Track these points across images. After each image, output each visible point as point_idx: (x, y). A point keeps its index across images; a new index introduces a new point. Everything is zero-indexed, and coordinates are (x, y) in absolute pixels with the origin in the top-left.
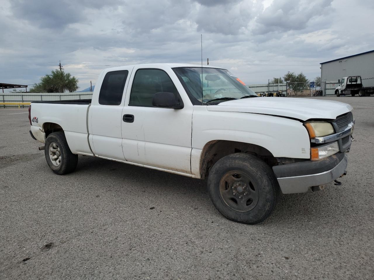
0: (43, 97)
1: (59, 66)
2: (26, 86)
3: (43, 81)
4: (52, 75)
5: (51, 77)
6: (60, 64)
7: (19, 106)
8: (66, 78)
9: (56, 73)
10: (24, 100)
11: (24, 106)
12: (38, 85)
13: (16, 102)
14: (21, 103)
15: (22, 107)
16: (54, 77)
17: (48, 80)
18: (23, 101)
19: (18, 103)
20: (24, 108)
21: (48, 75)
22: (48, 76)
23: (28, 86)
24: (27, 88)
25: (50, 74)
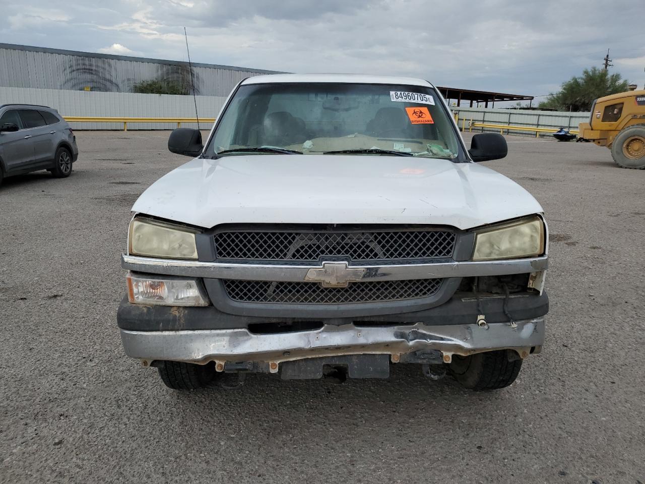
0: (541, 117)
1: (605, 59)
2: (532, 98)
3: (564, 89)
4: (582, 79)
5: (580, 81)
6: (608, 56)
7: (502, 130)
8: (609, 83)
9: (591, 73)
10: (511, 121)
11: (510, 131)
12: (555, 96)
13: (497, 124)
14: (506, 126)
15: (506, 132)
16: (585, 82)
17: (573, 88)
18: (510, 123)
19: (502, 125)
20: (510, 134)
21: (576, 77)
22: (575, 80)
23: (534, 98)
24: (532, 101)
25: (580, 76)
